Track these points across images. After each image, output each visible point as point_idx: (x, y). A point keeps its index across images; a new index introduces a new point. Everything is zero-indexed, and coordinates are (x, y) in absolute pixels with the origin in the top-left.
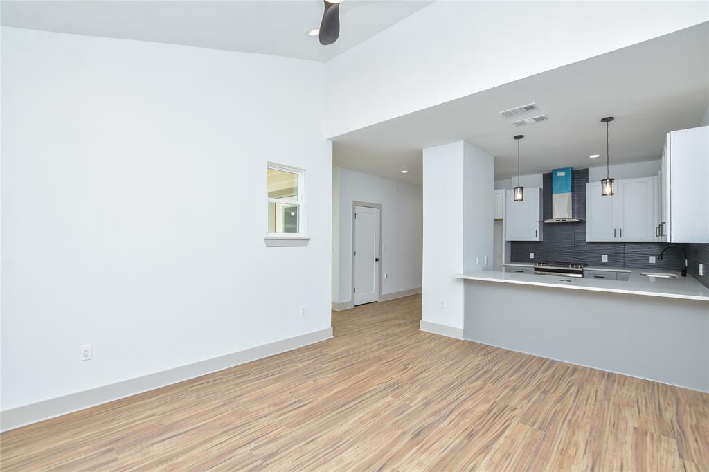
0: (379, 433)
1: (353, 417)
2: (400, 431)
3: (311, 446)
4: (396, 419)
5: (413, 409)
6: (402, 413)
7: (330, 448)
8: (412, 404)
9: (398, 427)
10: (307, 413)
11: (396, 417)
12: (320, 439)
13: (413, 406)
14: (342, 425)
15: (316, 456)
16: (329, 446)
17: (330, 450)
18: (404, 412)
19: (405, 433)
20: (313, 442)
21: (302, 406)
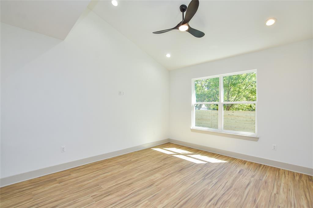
0: (167, 186)
1: (179, 194)
2: (158, 186)
4: (158, 192)
5: (147, 198)
6: (155, 195)
7: (185, 182)
8: (147, 201)
9: (159, 188)
11: (158, 194)
13: (146, 200)
15: (189, 179)
16: (186, 182)
18: (154, 196)
19: (157, 186)
21: (210, 201)
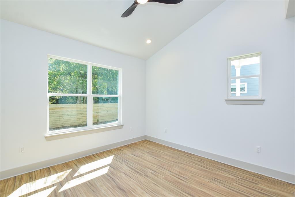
3: (152, 185)
10: (176, 182)
12: (157, 187)
14: (169, 194)
16: (153, 190)
17: (150, 190)
20: (155, 185)
21: (181, 180)
